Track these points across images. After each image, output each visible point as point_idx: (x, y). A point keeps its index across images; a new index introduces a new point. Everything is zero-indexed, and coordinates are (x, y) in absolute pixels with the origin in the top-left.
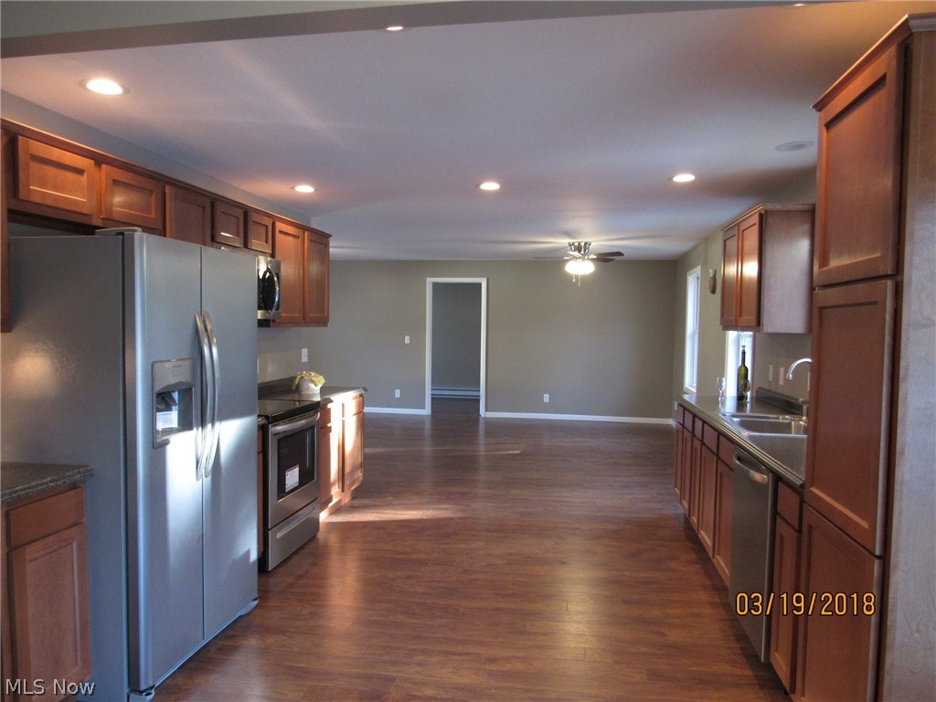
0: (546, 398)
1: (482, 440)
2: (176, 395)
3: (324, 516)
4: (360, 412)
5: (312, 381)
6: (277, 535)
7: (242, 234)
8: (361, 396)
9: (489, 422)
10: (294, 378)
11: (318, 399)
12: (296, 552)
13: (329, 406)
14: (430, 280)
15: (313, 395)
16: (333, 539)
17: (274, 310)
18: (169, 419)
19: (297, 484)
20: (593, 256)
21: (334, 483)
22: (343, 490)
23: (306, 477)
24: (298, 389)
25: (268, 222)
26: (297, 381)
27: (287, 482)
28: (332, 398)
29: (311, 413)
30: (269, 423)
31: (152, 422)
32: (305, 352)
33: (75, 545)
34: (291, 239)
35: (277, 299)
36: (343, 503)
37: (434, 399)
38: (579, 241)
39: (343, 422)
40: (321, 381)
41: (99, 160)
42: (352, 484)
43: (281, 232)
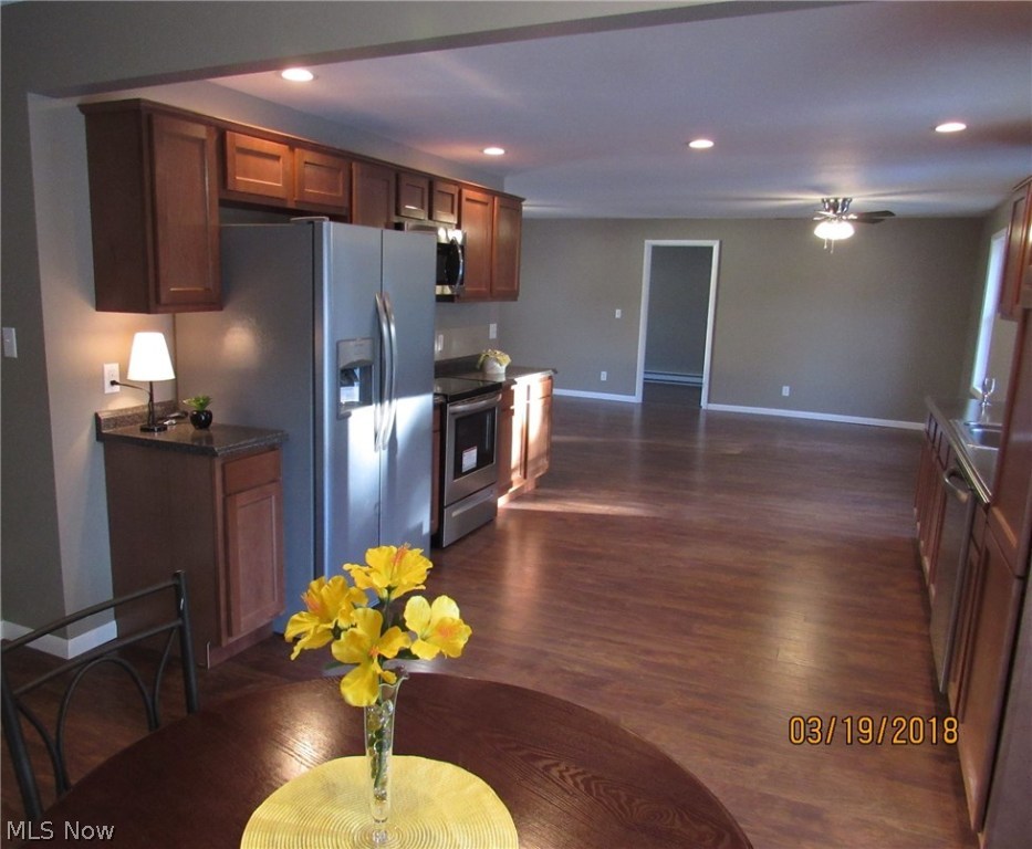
0: (786, 391)
1: (701, 436)
2: (357, 372)
3: (502, 502)
4: (548, 396)
5: (497, 361)
6: (454, 513)
7: (426, 207)
8: (550, 378)
9: (711, 415)
10: (479, 356)
11: (503, 379)
12: (472, 533)
13: (513, 387)
14: (649, 243)
15: (498, 375)
16: (512, 526)
17: (457, 285)
18: (351, 394)
19: (474, 466)
20: (852, 216)
21: (515, 469)
22: (525, 477)
23: (484, 459)
24: (482, 369)
25: (454, 190)
26: (481, 359)
27: (464, 462)
28: (516, 380)
29: (492, 394)
30: (448, 402)
31: (337, 395)
32: (493, 328)
33: (273, 497)
34: (478, 206)
35: (461, 272)
36: (525, 491)
37: (647, 384)
38: (836, 196)
39: (528, 405)
40: (506, 360)
41: (292, 144)
42: (537, 471)
43: (468, 200)
